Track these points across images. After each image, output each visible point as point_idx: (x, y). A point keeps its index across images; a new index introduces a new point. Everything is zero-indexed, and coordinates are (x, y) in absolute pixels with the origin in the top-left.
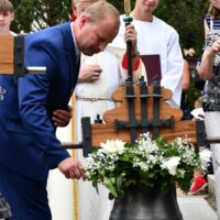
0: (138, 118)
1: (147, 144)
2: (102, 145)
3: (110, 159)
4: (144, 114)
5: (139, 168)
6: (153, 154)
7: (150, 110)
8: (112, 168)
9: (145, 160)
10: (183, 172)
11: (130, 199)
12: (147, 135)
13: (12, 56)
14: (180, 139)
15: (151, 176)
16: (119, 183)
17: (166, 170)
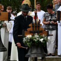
0: (35, 30)
1: (36, 36)
2: (27, 36)
3: (28, 39)
4: (36, 29)
5: (35, 41)
6: (38, 38)
7: (37, 28)
8: (29, 41)
9: (36, 39)
10: (44, 42)
11: (33, 47)
12: (36, 34)
13: (8, 16)
14: (43, 35)
15: (37, 42)
16: (30, 44)
17: (40, 41)
